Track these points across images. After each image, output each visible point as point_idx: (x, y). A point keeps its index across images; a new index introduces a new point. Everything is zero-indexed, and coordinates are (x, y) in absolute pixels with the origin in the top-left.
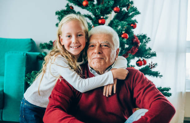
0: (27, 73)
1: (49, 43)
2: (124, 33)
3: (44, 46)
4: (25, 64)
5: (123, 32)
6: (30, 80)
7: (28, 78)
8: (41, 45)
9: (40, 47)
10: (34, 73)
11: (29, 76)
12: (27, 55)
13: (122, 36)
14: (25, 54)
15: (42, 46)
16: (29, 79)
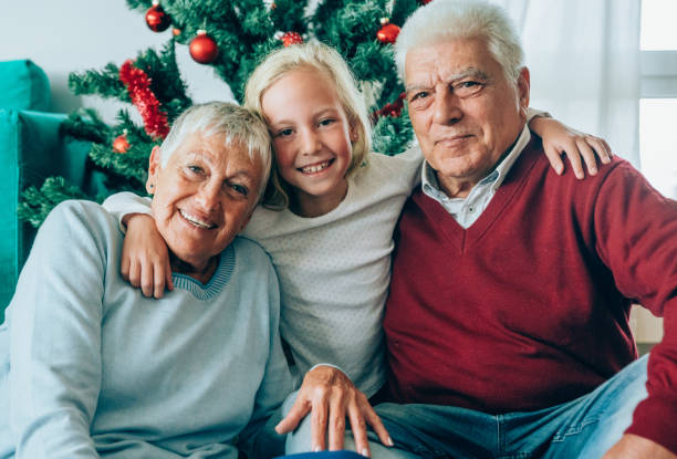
0: (24, 187)
1: (106, 71)
2: (386, 24)
3: (86, 84)
4: (15, 151)
5: (383, 21)
6: (38, 212)
7: (31, 206)
8: (74, 79)
9: (71, 85)
10: (55, 184)
11: (36, 198)
12: (21, 118)
13: (381, 35)
14: (14, 117)
15: (79, 83)
16: (36, 208)
